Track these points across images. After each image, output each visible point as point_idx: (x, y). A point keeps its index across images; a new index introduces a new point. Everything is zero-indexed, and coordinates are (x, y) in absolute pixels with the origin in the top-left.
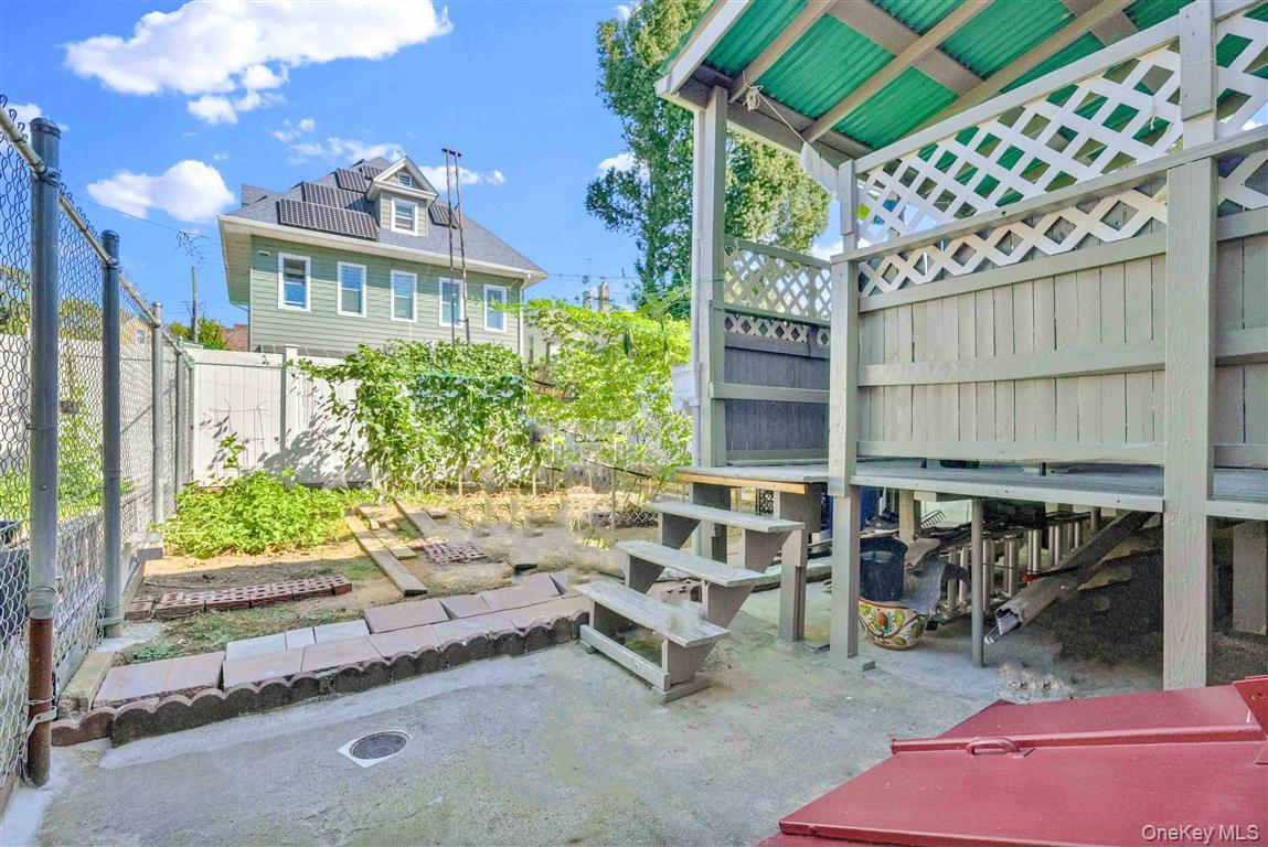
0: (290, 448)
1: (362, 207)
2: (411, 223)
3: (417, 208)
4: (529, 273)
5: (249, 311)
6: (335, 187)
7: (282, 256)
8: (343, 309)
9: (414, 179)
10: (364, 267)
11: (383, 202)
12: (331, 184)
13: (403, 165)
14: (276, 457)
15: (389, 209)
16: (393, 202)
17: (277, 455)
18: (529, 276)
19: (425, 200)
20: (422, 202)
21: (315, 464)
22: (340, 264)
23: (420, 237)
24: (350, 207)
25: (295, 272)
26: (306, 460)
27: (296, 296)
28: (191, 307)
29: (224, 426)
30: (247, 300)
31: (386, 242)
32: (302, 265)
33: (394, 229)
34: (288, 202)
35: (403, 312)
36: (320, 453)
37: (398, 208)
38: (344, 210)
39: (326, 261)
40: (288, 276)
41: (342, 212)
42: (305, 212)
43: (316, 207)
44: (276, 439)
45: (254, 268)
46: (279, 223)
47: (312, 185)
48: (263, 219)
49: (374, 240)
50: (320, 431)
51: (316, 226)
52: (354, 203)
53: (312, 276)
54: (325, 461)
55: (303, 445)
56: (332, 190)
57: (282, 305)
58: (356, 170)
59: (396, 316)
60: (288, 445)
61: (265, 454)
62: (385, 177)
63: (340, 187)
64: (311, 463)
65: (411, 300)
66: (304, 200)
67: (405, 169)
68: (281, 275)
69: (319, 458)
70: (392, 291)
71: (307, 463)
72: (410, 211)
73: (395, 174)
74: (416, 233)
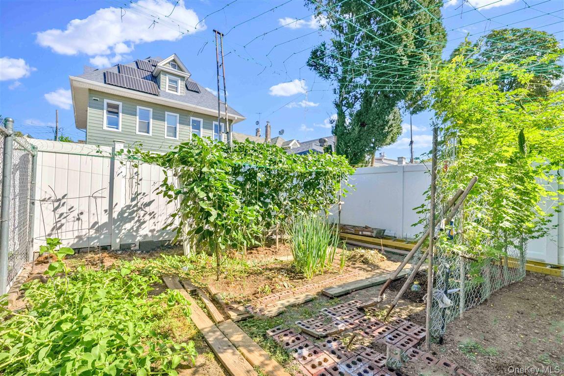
0: (116, 218)
1: (150, 79)
2: (177, 88)
3: (180, 81)
4: (236, 117)
5: (86, 132)
6: (136, 68)
7: (106, 101)
8: (139, 131)
9: (178, 66)
10: (151, 110)
11: (162, 76)
12: (134, 66)
13: (173, 58)
14: (105, 224)
15: (165, 80)
16: (167, 77)
17: (106, 223)
18: (236, 118)
19: (184, 77)
20: (183, 78)
21: (135, 229)
22: (138, 107)
23: (181, 96)
24: (144, 78)
25: (113, 110)
26: (128, 226)
27: (114, 123)
28: (55, 130)
29: (63, 201)
30: (85, 128)
31: (163, 96)
32: (117, 107)
33: (167, 91)
34: (110, 73)
35: (171, 134)
36: (139, 221)
37: (170, 80)
38: (141, 80)
39: (131, 105)
40: (109, 112)
41: (140, 80)
42: (120, 79)
43: (126, 77)
44: (106, 211)
45: (90, 107)
46: (105, 83)
47: (124, 66)
48: (96, 80)
49: (157, 95)
50: (139, 205)
51: (126, 86)
52: (146, 77)
53: (123, 113)
54: (143, 226)
55: (126, 215)
56: (134, 69)
57: (105, 127)
58: (147, 61)
59: (167, 136)
60: (115, 215)
61: (96, 223)
62: (163, 64)
63: (138, 68)
64: (132, 228)
65: (176, 128)
66: (119, 72)
67: (174, 61)
68: (105, 111)
69: (138, 224)
70: (166, 122)
71: (129, 228)
72: (176, 82)
73: (169, 63)
74: (179, 94)
